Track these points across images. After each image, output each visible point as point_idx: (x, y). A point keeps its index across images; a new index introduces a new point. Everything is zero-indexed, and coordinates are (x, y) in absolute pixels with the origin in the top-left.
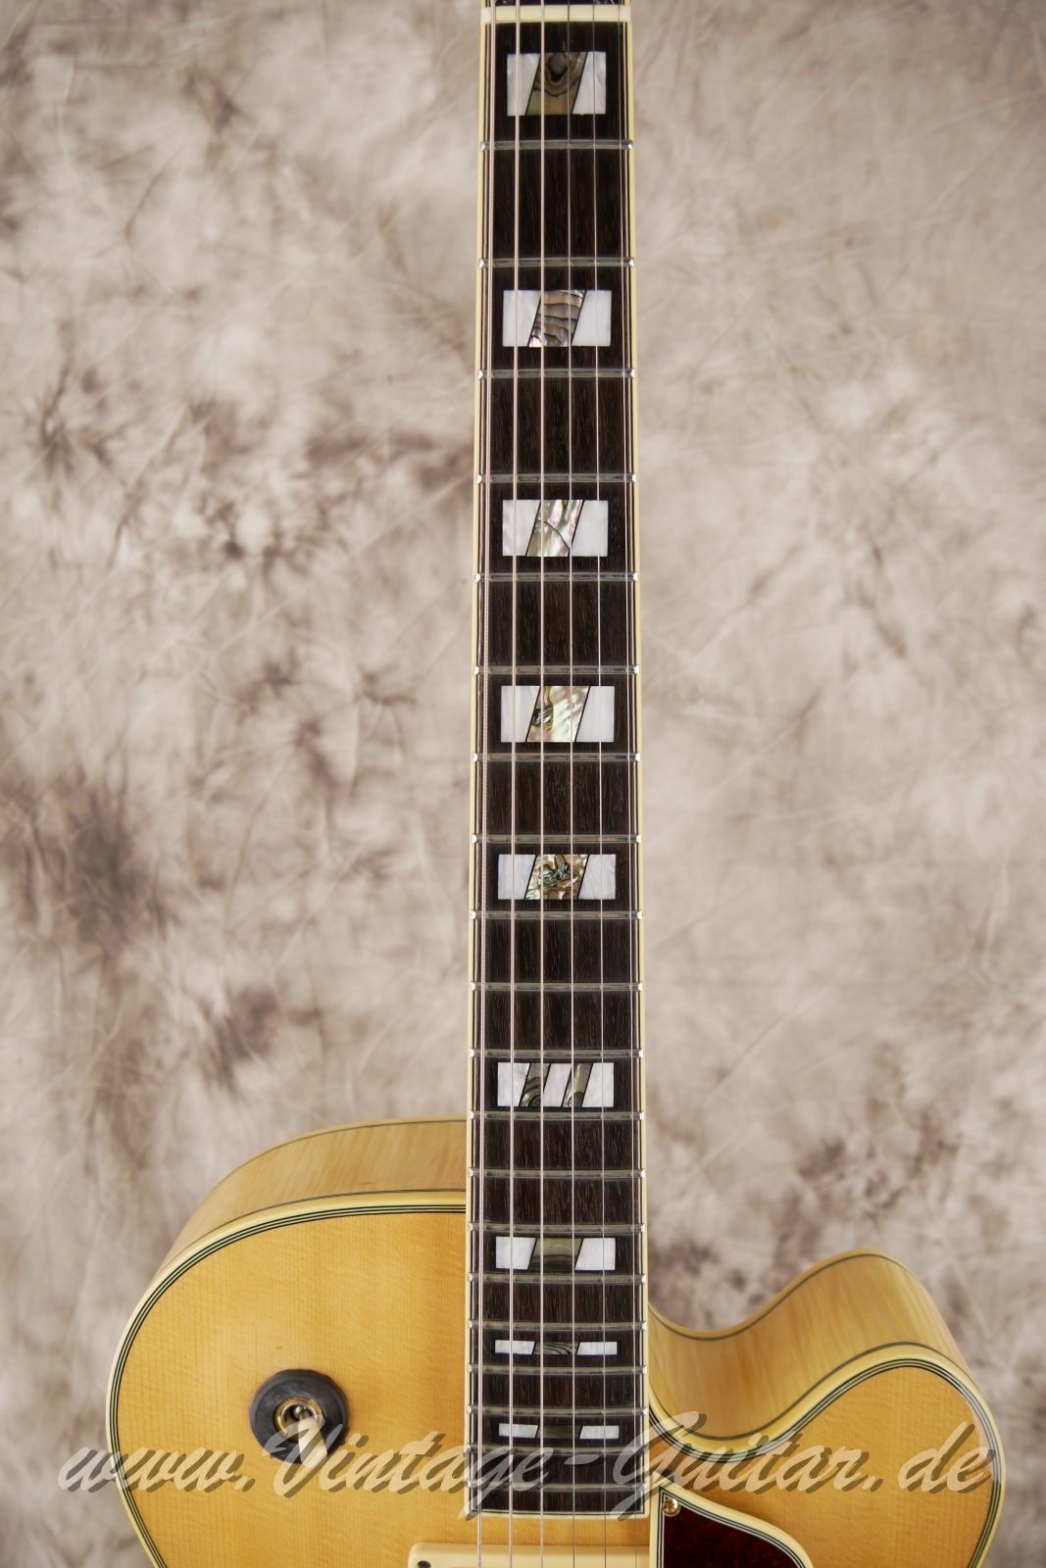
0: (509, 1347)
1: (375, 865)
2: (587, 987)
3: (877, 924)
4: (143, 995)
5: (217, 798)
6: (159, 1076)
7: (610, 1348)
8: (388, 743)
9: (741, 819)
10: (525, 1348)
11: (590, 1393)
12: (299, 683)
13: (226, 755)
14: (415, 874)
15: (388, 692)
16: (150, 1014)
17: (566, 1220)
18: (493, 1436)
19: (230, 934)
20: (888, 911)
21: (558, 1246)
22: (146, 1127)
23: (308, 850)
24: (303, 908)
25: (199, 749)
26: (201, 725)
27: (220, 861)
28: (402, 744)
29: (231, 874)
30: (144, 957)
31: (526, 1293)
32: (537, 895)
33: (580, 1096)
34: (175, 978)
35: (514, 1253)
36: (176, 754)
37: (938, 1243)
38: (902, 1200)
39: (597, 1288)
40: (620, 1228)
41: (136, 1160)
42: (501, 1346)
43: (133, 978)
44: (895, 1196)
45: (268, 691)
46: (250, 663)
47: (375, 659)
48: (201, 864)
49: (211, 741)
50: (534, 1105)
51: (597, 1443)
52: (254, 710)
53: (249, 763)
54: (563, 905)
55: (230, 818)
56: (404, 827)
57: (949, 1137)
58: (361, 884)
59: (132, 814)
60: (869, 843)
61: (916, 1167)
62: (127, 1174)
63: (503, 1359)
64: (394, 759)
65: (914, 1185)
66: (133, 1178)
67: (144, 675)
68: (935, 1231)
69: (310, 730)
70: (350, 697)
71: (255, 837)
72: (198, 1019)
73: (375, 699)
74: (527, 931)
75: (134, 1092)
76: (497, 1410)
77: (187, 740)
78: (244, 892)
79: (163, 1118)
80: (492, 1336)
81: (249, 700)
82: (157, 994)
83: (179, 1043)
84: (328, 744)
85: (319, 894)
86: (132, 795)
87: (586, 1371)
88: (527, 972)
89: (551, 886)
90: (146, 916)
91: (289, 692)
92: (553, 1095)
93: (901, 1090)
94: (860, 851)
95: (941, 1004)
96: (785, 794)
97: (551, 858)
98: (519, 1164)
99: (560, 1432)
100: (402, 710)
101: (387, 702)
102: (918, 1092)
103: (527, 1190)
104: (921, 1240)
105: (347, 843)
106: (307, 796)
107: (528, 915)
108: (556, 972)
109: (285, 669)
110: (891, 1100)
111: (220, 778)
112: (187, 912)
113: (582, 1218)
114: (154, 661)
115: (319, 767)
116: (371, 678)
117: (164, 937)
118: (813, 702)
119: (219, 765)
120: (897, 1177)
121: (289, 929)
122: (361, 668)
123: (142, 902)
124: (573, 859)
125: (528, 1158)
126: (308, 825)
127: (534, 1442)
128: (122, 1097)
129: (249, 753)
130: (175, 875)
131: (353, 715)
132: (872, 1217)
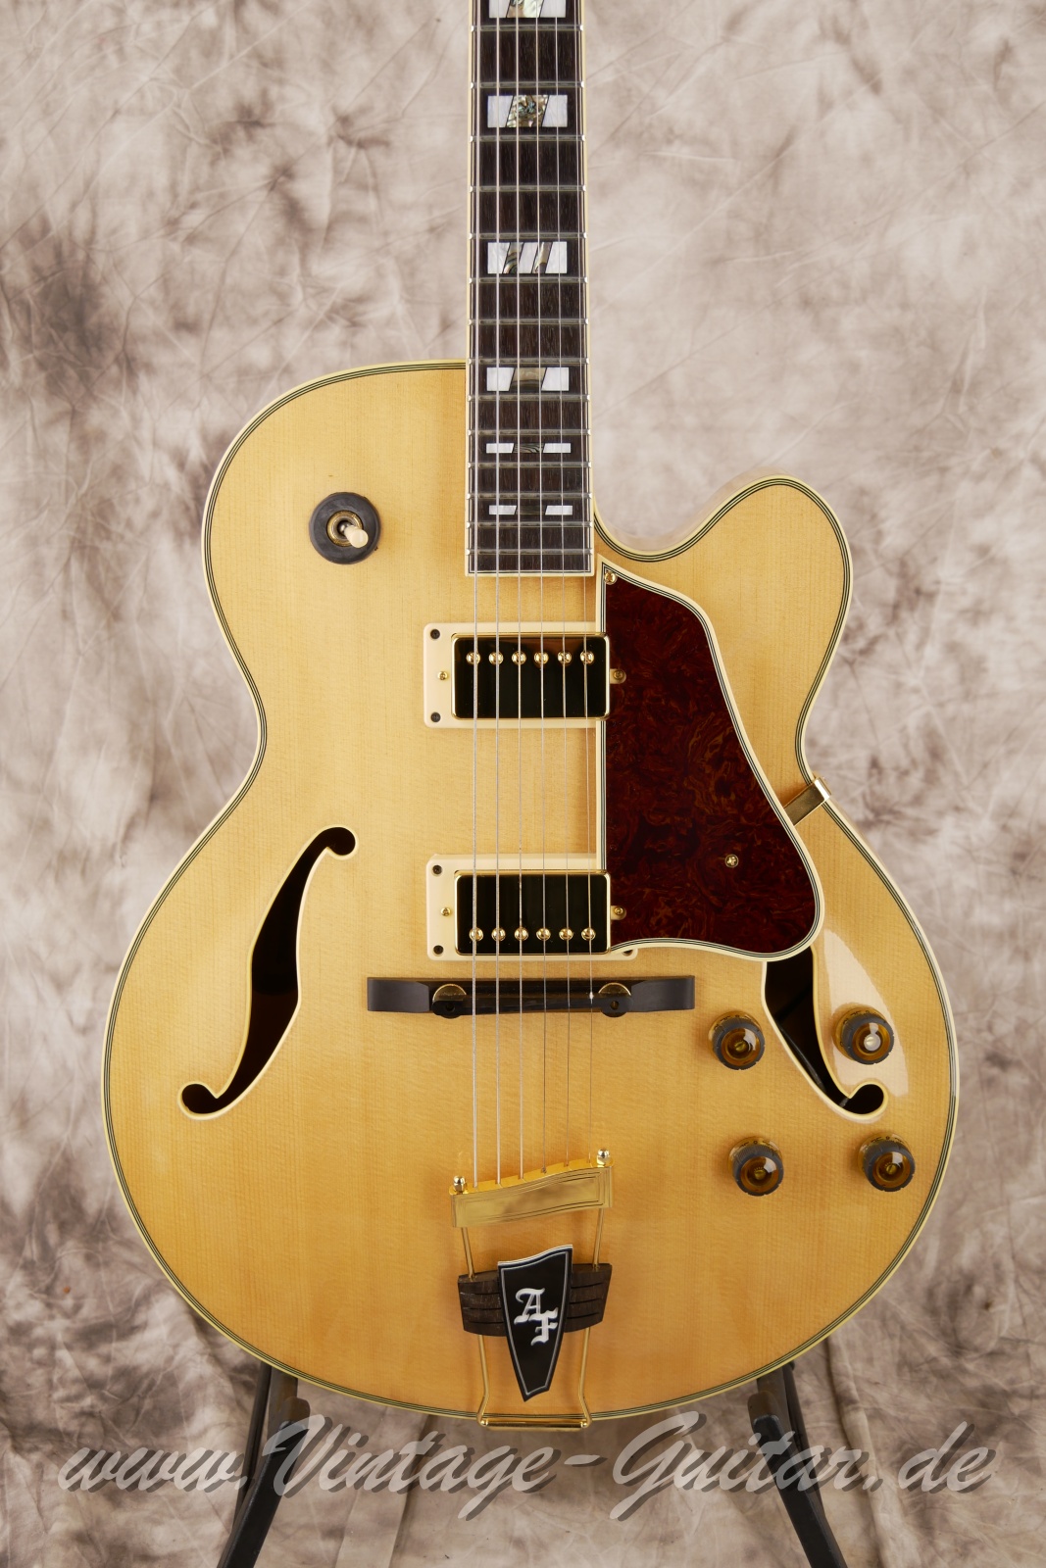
0: (496, 448)
1: (350, 312)
2: (548, 188)
3: (854, 367)
4: (112, 454)
5: (192, 239)
6: (129, 536)
7: (565, 448)
8: (363, 187)
9: (718, 262)
10: (508, 448)
11: (552, 480)
12: (272, 125)
13: (200, 196)
14: (390, 322)
15: (362, 135)
16: (118, 473)
17: (535, 354)
18: (485, 505)
19: (206, 377)
20: (864, 354)
21: (529, 373)
22: (118, 583)
23: (283, 297)
24: (278, 356)
25: (173, 188)
26: (176, 165)
27: (196, 304)
28: (376, 189)
29: (207, 317)
30: (112, 415)
31: (508, 408)
32: (515, 124)
33: (544, 265)
34: (145, 434)
35: (500, 379)
36: (151, 194)
37: (916, 690)
38: (879, 647)
39: (557, 403)
40: (572, 360)
41: (113, 614)
42: (491, 448)
43: (101, 436)
44: (873, 642)
45: (241, 133)
46: (223, 104)
47: (348, 102)
48: (176, 307)
49: (185, 181)
50: (512, 272)
51: (557, 518)
52: (226, 151)
53: (223, 205)
54: (532, 130)
55: (205, 260)
56: (380, 274)
57: (927, 585)
58: (336, 332)
59: (101, 262)
60: (845, 285)
61: (893, 614)
62: (103, 623)
63: (492, 457)
64: (369, 204)
65: (891, 632)
66: (109, 626)
67: (116, 112)
68: (912, 678)
69: (284, 174)
70: (324, 140)
71: (229, 281)
72: (171, 474)
73: (349, 143)
74: (508, 149)
75: (106, 547)
76: (488, 495)
77: (161, 180)
78: (220, 335)
79: (134, 578)
80: (485, 440)
81: (221, 142)
82: (126, 452)
83: (149, 504)
84: (302, 189)
85: (293, 342)
86: (101, 242)
87: (550, 464)
88: (508, 178)
89: (524, 118)
90: (114, 370)
91: (261, 134)
92: (525, 266)
93: (879, 536)
94: (835, 293)
95: (917, 449)
96: (761, 235)
97: (524, 98)
98: (503, 314)
99: (531, 508)
100: (377, 153)
101: (361, 145)
102: (895, 539)
103: (508, 333)
104: (898, 686)
105: (323, 291)
106: (280, 242)
107: (508, 137)
108: (528, 177)
109: (257, 111)
110: (868, 546)
111: (194, 219)
112: (162, 358)
113: (546, 352)
114: (127, 98)
115: (293, 212)
116: (344, 120)
117: (135, 391)
118: (788, 141)
119: (193, 206)
120: (874, 624)
121: (264, 376)
122: (334, 109)
123: (110, 356)
124: (539, 98)
125: (508, 310)
126: (282, 272)
127: (513, 518)
128: (95, 549)
129: (222, 196)
130: (150, 320)
131: (327, 158)
132: (851, 663)
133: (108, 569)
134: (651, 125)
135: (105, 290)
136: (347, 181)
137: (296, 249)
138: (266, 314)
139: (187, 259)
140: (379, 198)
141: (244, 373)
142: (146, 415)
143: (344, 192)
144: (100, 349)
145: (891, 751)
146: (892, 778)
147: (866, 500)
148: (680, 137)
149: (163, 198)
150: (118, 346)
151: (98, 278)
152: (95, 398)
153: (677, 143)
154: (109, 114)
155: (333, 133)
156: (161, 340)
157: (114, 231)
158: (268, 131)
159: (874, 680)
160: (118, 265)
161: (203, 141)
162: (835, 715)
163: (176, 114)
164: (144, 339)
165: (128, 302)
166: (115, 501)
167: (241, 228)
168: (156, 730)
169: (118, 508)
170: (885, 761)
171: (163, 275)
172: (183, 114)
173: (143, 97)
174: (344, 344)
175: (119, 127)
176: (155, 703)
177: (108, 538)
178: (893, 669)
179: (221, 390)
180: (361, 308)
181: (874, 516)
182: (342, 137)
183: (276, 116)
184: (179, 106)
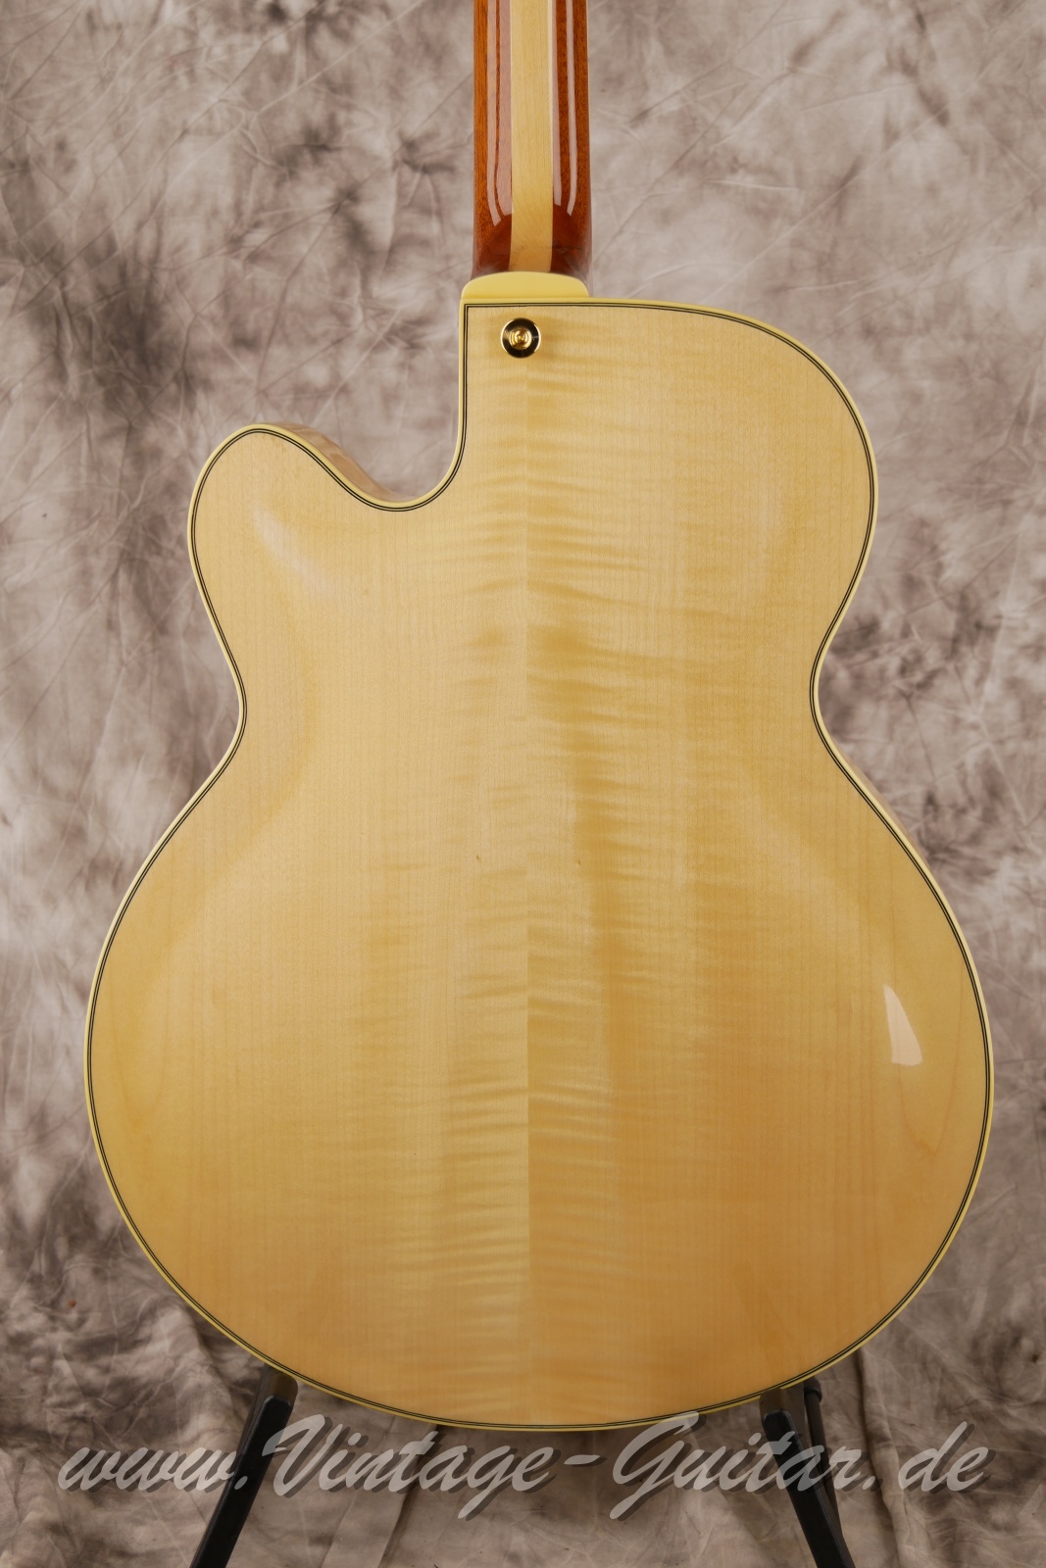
133: (156, 583)
134: (715, 154)
135: (168, 308)
136: (410, 205)
137: (358, 271)
138: (326, 334)
139: (249, 277)
140: (441, 222)
141: (301, 391)
142: (202, 432)
143: (408, 216)
144: (160, 368)
145: (948, 787)
146: (948, 816)
147: (926, 531)
148: (744, 166)
149: (227, 216)
150: (177, 363)
151: (161, 297)
152: (153, 416)
153: (741, 172)
154: (178, 133)
155: (399, 158)
156: (221, 357)
157: (178, 249)
158: (334, 155)
159: (931, 716)
160: (181, 283)
161: (269, 162)
162: (891, 749)
163: (244, 136)
164: (203, 356)
165: (189, 319)
166: (168, 518)
167: (303, 248)
168: (197, 744)
169: (170, 525)
170: (941, 797)
171: (224, 292)
172: (250, 135)
173: (211, 118)
174: (402, 366)
175: (187, 146)
176: (197, 718)
177: (158, 553)
178: (951, 704)
179: (277, 406)
180: (420, 330)
181: (934, 548)
182: (407, 162)
183: (343, 141)
184: (247, 127)
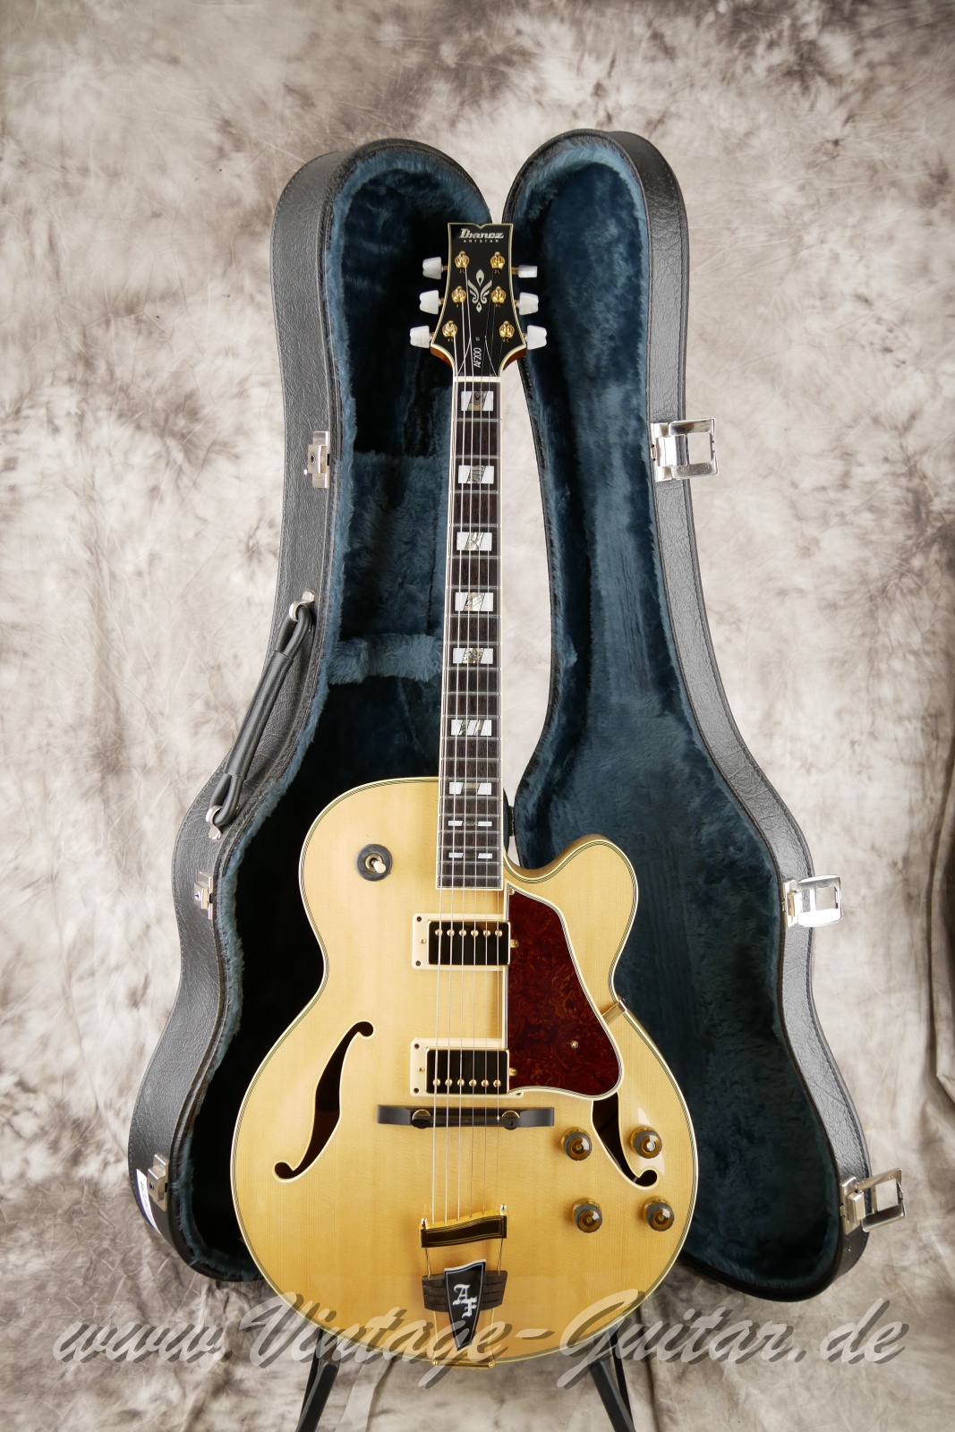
0: (454, 823)
2: (483, 693)
7: (489, 824)
10: (459, 823)
11: (482, 840)
17: (474, 776)
18: (447, 852)
21: (471, 785)
31: (460, 803)
32: (467, 662)
33: (480, 731)
35: (456, 788)
39: (485, 801)
40: (493, 779)
42: (451, 823)
50: (463, 735)
51: (484, 860)
54: (475, 665)
63: (451, 828)
74: (463, 674)
76: (448, 847)
80: (448, 819)
87: (481, 832)
88: (462, 688)
89: (471, 659)
92: (470, 732)
97: (471, 649)
98: (458, 756)
99: (471, 854)
103: (461, 765)
107: (463, 668)
108: (472, 688)
113: (480, 775)
124: (478, 650)
125: (461, 753)
127: (462, 859)
